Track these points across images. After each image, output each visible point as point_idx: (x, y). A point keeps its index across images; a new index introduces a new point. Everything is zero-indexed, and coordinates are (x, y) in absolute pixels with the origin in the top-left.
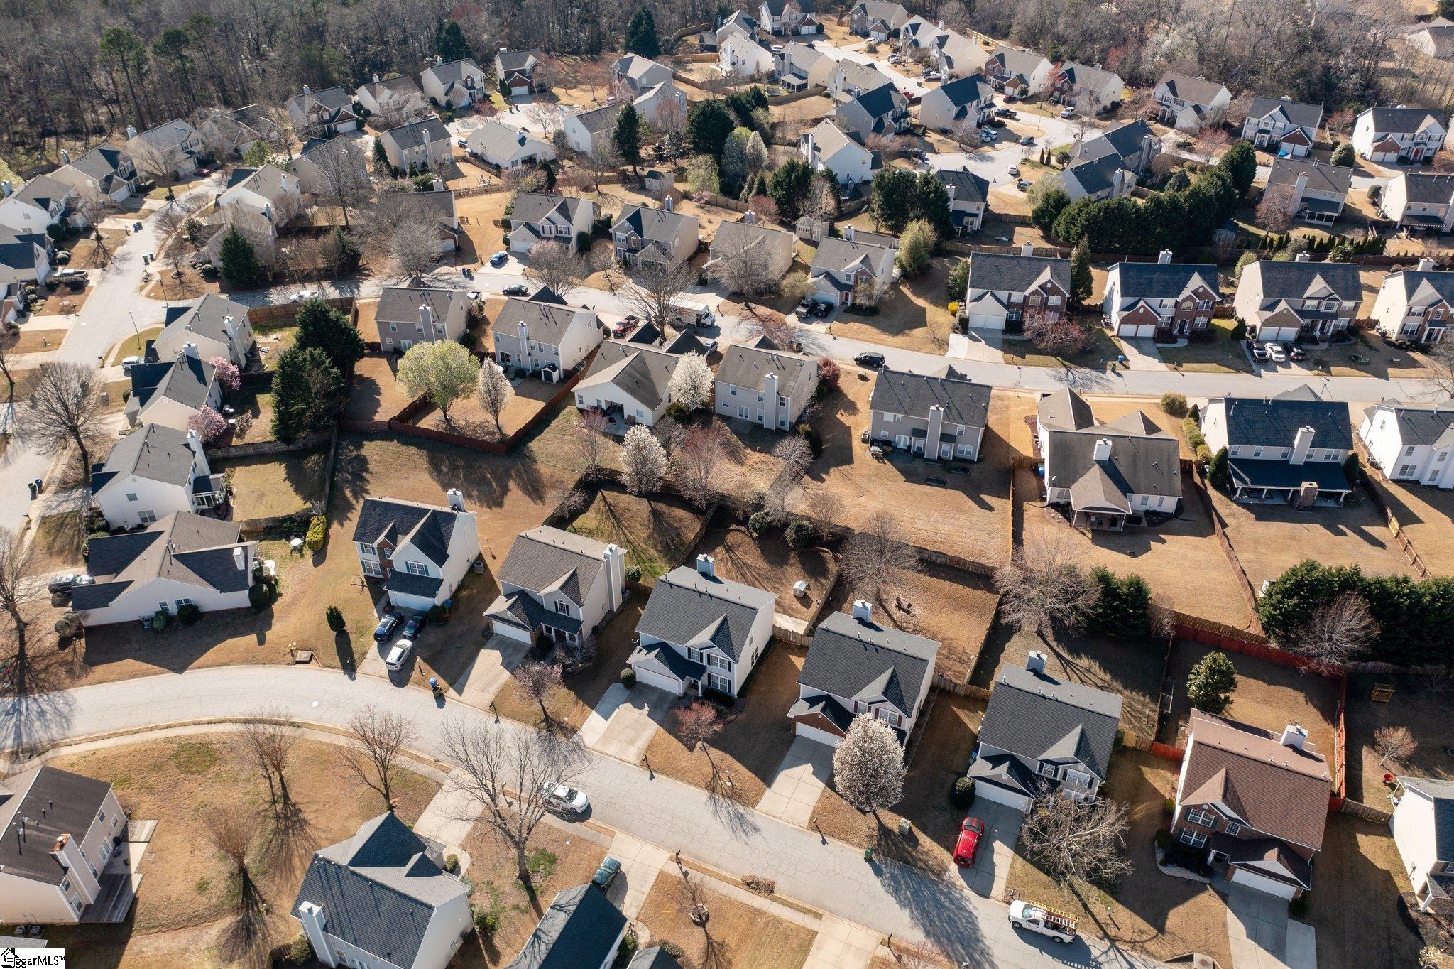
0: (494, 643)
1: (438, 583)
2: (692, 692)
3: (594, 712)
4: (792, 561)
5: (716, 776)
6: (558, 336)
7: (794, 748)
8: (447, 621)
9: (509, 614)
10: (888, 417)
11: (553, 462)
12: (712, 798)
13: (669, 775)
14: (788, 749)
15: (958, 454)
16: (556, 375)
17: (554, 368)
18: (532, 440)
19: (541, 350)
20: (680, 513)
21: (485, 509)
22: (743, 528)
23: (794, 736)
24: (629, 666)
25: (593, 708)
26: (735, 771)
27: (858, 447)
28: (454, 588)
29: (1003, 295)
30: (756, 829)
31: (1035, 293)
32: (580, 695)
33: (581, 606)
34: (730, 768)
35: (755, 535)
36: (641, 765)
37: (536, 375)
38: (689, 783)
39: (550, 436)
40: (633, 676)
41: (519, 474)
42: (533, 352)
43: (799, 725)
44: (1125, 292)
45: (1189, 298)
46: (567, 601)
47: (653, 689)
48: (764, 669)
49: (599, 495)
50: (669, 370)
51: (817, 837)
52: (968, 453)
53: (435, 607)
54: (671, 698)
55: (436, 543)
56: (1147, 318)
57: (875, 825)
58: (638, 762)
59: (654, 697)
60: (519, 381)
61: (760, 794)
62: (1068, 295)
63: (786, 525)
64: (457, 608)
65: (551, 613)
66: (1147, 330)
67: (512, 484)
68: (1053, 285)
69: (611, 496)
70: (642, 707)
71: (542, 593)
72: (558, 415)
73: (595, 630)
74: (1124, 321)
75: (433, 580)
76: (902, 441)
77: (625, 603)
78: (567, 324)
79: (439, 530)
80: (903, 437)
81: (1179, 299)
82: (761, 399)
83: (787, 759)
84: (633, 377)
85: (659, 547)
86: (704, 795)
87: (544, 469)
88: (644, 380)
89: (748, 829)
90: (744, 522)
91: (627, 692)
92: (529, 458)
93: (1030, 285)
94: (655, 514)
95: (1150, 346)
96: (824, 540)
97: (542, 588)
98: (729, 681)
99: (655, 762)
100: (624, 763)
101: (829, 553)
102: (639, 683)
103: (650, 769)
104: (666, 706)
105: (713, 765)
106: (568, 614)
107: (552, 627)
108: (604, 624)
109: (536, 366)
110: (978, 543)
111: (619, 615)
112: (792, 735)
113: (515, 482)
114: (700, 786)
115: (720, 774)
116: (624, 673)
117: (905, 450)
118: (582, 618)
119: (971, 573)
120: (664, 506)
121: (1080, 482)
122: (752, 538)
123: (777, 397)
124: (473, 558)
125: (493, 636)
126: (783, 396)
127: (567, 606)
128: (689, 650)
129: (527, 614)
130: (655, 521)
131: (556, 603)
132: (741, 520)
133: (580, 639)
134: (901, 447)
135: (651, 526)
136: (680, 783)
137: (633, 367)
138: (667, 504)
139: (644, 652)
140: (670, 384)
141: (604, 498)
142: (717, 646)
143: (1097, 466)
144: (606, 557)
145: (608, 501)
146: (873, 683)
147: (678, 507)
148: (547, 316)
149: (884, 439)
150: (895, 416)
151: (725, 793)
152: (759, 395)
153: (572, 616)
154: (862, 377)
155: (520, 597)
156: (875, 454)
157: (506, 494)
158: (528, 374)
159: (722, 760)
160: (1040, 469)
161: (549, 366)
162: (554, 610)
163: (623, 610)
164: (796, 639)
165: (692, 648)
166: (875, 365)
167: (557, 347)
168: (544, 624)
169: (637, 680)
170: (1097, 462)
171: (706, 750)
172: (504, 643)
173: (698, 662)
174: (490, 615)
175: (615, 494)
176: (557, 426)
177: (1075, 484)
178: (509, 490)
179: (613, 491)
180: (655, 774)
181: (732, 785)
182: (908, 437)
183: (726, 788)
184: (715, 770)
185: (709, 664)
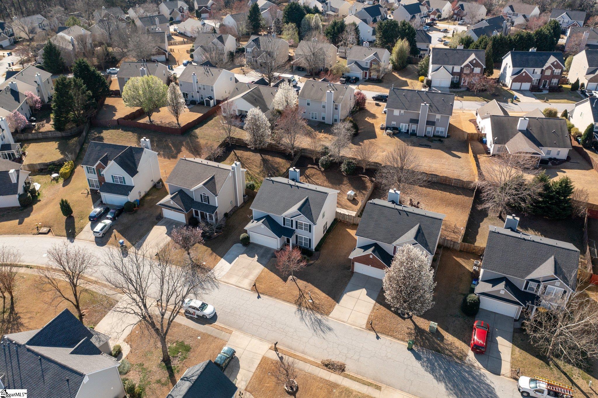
0: (163, 222)
1: (131, 188)
3: (223, 261)
4: (345, 182)
5: (302, 296)
6: (214, 80)
7: (353, 280)
8: (136, 212)
9: (172, 202)
10: (396, 112)
11: (207, 137)
12: (299, 310)
13: (271, 296)
14: (349, 280)
15: (436, 134)
16: (212, 102)
17: (211, 98)
18: (196, 128)
19: (204, 89)
20: (279, 160)
21: (167, 160)
22: (315, 167)
23: (353, 272)
24: (246, 231)
25: (222, 257)
26: (315, 293)
27: (378, 131)
28: (143, 194)
29: (450, 67)
30: (330, 329)
31: (467, 66)
32: (214, 250)
33: (216, 196)
34: (311, 291)
35: (323, 169)
36: (252, 290)
37: (202, 103)
38: (284, 300)
39: (207, 127)
40: (248, 238)
41: (187, 143)
42: (199, 90)
43: (356, 264)
44: (514, 65)
45: (549, 68)
46: (208, 193)
47: (261, 247)
48: (331, 236)
49: (233, 152)
50: (273, 95)
51: (373, 335)
52: (442, 132)
53: (128, 203)
54: (271, 252)
55: (131, 165)
56: (527, 79)
57: (412, 326)
58: (250, 288)
59: (262, 251)
60: (192, 106)
61: (332, 307)
62: (484, 67)
63: (341, 163)
64: (143, 205)
65: (199, 203)
66: (526, 86)
67: (183, 149)
68: (477, 61)
69: (239, 153)
70: (254, 257)
71: (193, 189)
72: (212, 119)
73: (226, 215)
74: (514, 81)
75: (128, 186)
76: (404, 127)
77: (245, 202)
78: (218, 75)
79: (133, 157)
80: (404, 125)
81: (544, 68)
82: (324, 107)
83: (349, 286)
84: (254, 97)
85: (266, 176)
86: (294, 308)
87: (202, 142)
88: (259, 99)
89: (325, 329)
90: (317, 163)
91: (245, 248)
92: (194, 136)
93: (463, 62)
94: (264, 161)
95: (529, 93)
96: (364, 171)
97: (193, 186)
98: (310, 240)
99: (261, 288)
100: (240, 289)
101: (366, 177)
102: (252, 243)
103: (258, 292)
104: (269, 256)
105: (300, 289)
106: (209, 203)
107: (199, 211)
108: (232, 213)
109: (202, 98)
110: (455, 172)
111: (241, 208)
112: (351, 271)
113: (185, 147)
114: (291, 303)
115: (305, 295)
116: (242, 236)
117: (405, 133)
118: (217, 206)
119: (453, 186)
120: (269, 157)
121: (511, 141)
122: (321, 171)
123: (333, 104)
124: (156, 180)
125: (163, 218)
126: (336, 104)
127: (208, 197)
128: (284, 219)
129: (183, 203)
130: (264, 164)
131: (201, 195)
132: (314, 162)
133: (216, 220)
134: (403, 130)
135: (262, 166)
136: (278, 301)
137: (253, 92)
138: (271, 156)
139: (255, 221)
140: (274, 100)
141: (235, 153)
142: (302, 215)
143: (520, 133)
144: (233, 168)
145: (237, 155)
146: (406, 234)
147: (278, 157)
148: (208, 72)
149: (394, 126)
150: (400, 111)
151: (307, 306)
152: (323, 104)
153: (211, 204)
154: (377, 105)
155: (179, 192)
156: (389, 134)
157: (179, 153)
158: (197, 103)
159: (306, 287)
160: (484, 139)
161: (208, 98)
162: (200, 201)
163: (244, 206)
164: (350, 219)
165: (286, 218)
166: (384, 100)
167: (212, 87)
168: (193, 210)
169: (251, 241)
170: (520, 131)
171: (295, 281)
172: (169, 222)
173: (290, 227)
174: (160, 204)
175: (242, 151)
176: (211, 124)
177: (508, 142)
178: (181, 151)
179: (241, 150)
180: (261, 295)
181: (313, 302)
182: (407, 125)
183: (309, 304)
184: (301, 293)
185: (297, 228)
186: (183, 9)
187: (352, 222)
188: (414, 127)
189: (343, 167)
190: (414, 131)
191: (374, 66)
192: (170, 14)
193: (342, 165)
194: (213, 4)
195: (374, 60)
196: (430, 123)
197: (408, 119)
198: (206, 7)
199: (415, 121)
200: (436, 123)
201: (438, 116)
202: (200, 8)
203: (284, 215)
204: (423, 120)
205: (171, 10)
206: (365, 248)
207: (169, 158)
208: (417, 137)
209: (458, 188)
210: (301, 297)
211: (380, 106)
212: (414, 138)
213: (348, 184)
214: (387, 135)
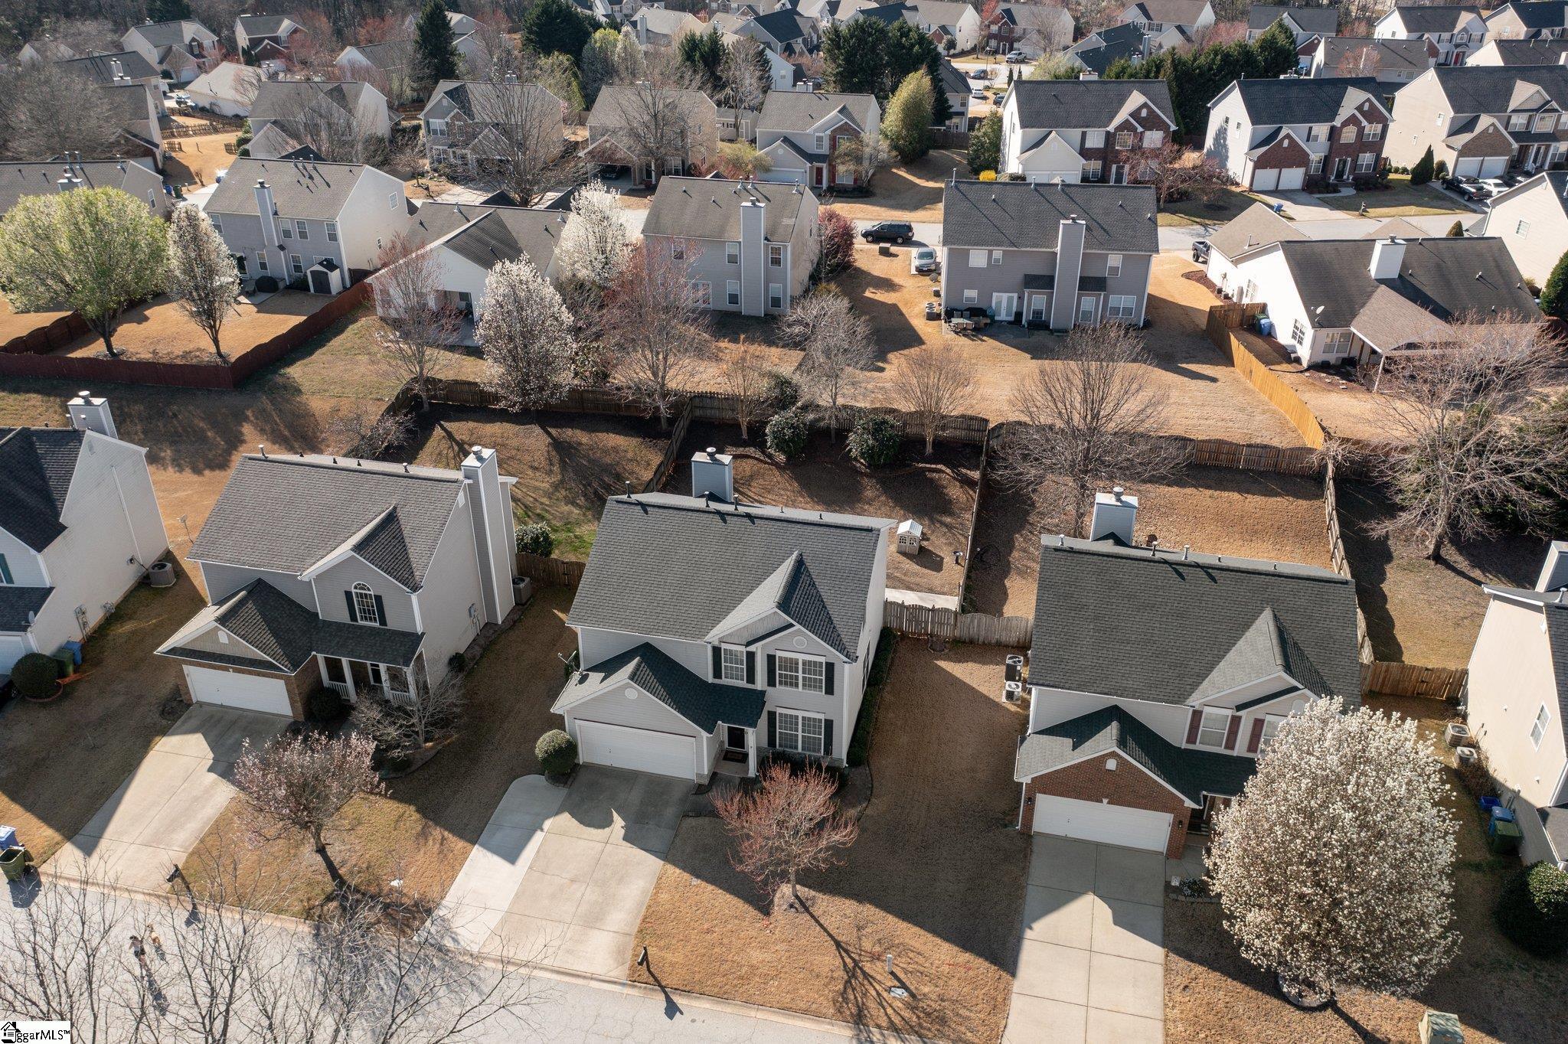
0: (194, 722)
1: (37, 597)
2: (730, 770)
3: (479, 856)
4: (869, 493)
5: (854, 973)
6: (336, 202)
7: (1039, 870)
8: (67, 693)
9: (224, 636)
10: (978, 258)
11: (336, 390)
13: (722, 996)
14: (1025, 870)
15: (1111, 317)
16: (334, 277)
17: (331, 265)
18: (292, 363)
19: (303, 235)
20: (613, 440)
21: (188, 476)
22: (751, 451)
23: (1027, 835)
24: (558, 722)
25: (473, 842)
26: (904, 950)
27: (919, 324)
28: (95, 618)
29: (1075, 133)
31: (1125, 126)
32: (433, 813)
33: (415, 589)
34: (889, 944)
35: (781, 458)
36: (634, 981)
37: (299, 286)
38: (786, 1009)
39: (330, 357)
40: (570, 749)
41: (264, 415)
42: (286, 242)
43: (1045, 804)
44: (1256, 118)
45: (1352, 120)
46: (377, 581)
47: (627, 777)
48: (888, 697)
49: (438, 432)
50: (551, 234)
52: (1128, 311)
53: (31, 662)
54: (677, 794)
55: (32, 501)
56: (1295, 156)
58: (621, 972)
59: (635, 796)
60: (262, 297)
61: (999, 1005)
62: (1173, 128)
63: (844, 430)
64: (98, 663)
65: (340, 626)
66: (1294, 177)
67: (247, 430)
68: (1151, 111)
69: (462, 429)
70: (606, 823)
71: (309, 573)
72: (342, 331)
73: (457, 662)
74: (1260, 164)
75: (23, 592)
76: (1003, 304)
77: (522, 605)
78: (350, 185)
79: (38, 470)
80: (1005, 296)
81: (1337, 123)
82: (733, 259)
83: (1033, 895)
84: (487, 244)
85: (581, 501)
87: (318, 405)
88: (506, 250)
90: (755, 436)
91: (562, 792)
92: (285, 387)
93: (1113, 117)
94: (561, 447)
95: (1305, 196)
96: (929, 449)
97: (309, 561)
98: (829, 724)
99: (672, 965)
100: (580, 981)
101: (943, 472)
102: (589, 767)
103: (663, 988)
104: (670, 812)
105: (838, 944)
106: (383, 622)
107: (345, 662)
108: (478, 651)
109: (298, 268)
110: (1231, 424)
111: (511, 628)
112: (1021, 833)
113: (255, 426)
114: (818, 1015)
115: (868, 967)
116: (545, 742)
117: (1010, 323)
118: (419, 630)
119: (1245, 471)
120: (578, 432)
121: (1365, 315)
122: (777, 465)
123: (766, 246)
124: (148, 556)
125: (189, 705)
126: (775, 244)
127: (378, 598)
128: (716, 651)
129: (275, 634)
130: (562, 462)
131: (348, 594)
132: (745, 436)
133: (423, 688)
134: (1003, 316)
135: (556, 469)
136: (760, 1015)
137: (483, 230)
138: (582, 429)
139: (595, 677)
140: (557, 251)
141: (450, 435)
142: (798, 626)
143: (1383, 287)
144: (470, 474)
145: (458, 438)
146: (1232, 655)
147: (607, 431)
148: (311, 177)
149: (970, 304)
150: (990, 252)
151: (897, 1020)
152: (730, 250)
153: (394, 623)
154: (884, 252)
155: (249, 593)
156: (961, 331)
157: (235, 448)
158: (281, 285)
159: (859, 928)
160: (1263, 322)
161: (321, 264)
162: (343, 617)
163: (520, 620)
164: (941, 624)
165: (724, 646)
166: (900, 241)
167: (332, 227)
168: (320, 657)
169: (583, 757)
170: (1381, 281)
171: (807, 910)
172: (219, 721)
173: (743, 684)
174: (173, 651)
175: (471, 424)
176: (342, 345)
177: (1357, 319)
178: (243, 442)
179: (467, 420)
180: (679, 1000)
181: (913, 995)
182: (1015, 295)
183: (898, 1004)
184: (848, 960)
185: (771, 682)
186: (200, 45)
187: (946, 632)
188: (1037, 300)
189: (855, 443)
190: (1038, 313)
191: (845, 145)
192: (161, 62)
193: (852, 437)
194: (295, 31)
195: (844, 129)
196: (1092, 284)
197: (1019, 277)
198: (276, 40)
199: (1043, 282)
200: (1109, 282)
201: (1115, 260)
202: (255, 43)
203: (714, 635)
204: (1067, 277)
205: (162, 50)
206: (1079, 729)
207: (197, 471)
208: (1052, 332)
209: (1261, 474)
210: (854, 976)
211: (896, 256)
212: (1040, 337)
213: (883, 498)
214: (957, 333)
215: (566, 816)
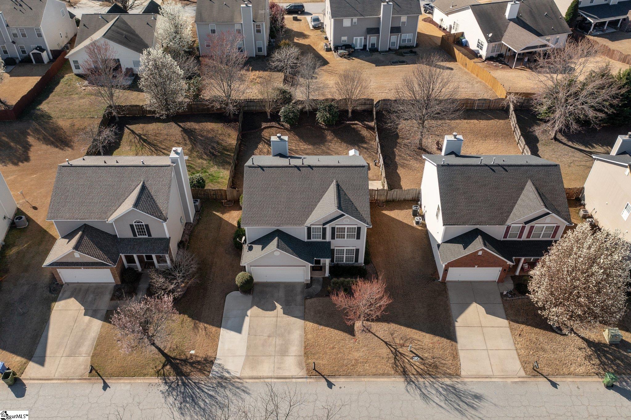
0: (67, 293)
2: (318, 275)
4: (329, 137)
5: (396, 354)
6: (37, 17)
7: (452, 296)
9: (77, 255)
10: (347, 22)
11: (68, 115)
12: (409, 382)
13: (348, 375)
14: (447, 298)
15: (403, 44)
16: (44, 55)
17: (42, 50)
18: (40, 103)
19: (24, 35)
20: (210, 126)
22: (273, 124)
23: (444, 283)
24: (243, 269)
25: (220, 327)
26: (412, 340)
27: (323, 54)
30: (477, 397)
33: (165, 220)
34: (406, 339)
35: (287, 126)
36: (310, 376)
37: (26, 61)
38: (375, 375)
39: (57, 98)
41: (36, 131)
42: (15, 39)
43: (454, 271)
46: (146, 218)
47: (275, 286)
49: (126, 131)
50: (151, 26)
52: (409, 40)
54: (299, 289)
58: (303, 373)
60: (10, 68)
61: (455, 356)
64: (6, 271)
65: (129, 240)
69: (138, 128)
70: (274, 308)
71: (111, 219)
72: (58, 83)
73: (181, 244)
76: (358, 42)
77: (198, 212)
78: (43, 7)
80: (359, 38)
83: (454, 308)
84: (122, 34)
85: (205, 157)
86: (399, 382)
87: (63, 123)
88: (131, 36)
89: (476, 403)
91: (249, 298)
94: (187, 132)
96: (350, 115)
97: (109, 213)
99: (323, 365)
100: (288, 380)
101: (356, 124)
102: (258, 284)
103: (323, 376)
104: (299, 298)
105: (386, 343)
106: (150, 235)
107: (135, 256)
108: (187, 237)
109: (24, 52)
111: (198, 224)
112: (441, 283)
114: (388, 375)
115: (401, 350)
116: (240, 278)
117: (361, 50)
118: (168, 236)
119: (477, 110)
120: (193, 124)
121: (507, 35)
122: (287, 129)
123: (254, 24)
124: (10, 214)
125: (62, 285)
126: (258, 23)
127: (147, 226)
128: (309, 229)
129: (101, 249)
130: (190, 138)
131: (132, 226)
132: (269, 117)
133: (171, 260)
134: (358, 47)
135: (188, 142)
136: (366, 379)
137: (117, 27)
138: (194, 122)
140: (155, 34)
141: (133, 132)
142: (347, 215)
143: (511, 23)
144: (174, 161)
145: (137, 132)
146: (519, 202)
147: (207, 122)
148: (21, 5)
149: (345, 43)
150: (352, 20)
151: (419, 370)
153: (154, 235)
154: (295, 19)
156: (342, 56)
158: (17, 61)
159: (392, 335)
160: (463, 40)
161: (36, 49)
162: (131, 235)
163: (200, 219)
165: (312, 226)
166: (299, 12)
167: (38, 30)
168: (123, 256)
169: (255, 280)
170: (510, 20)
171: (369, 331)
172: (80, 290)
173: (321, 240)
174: (52, 264)
175: (141, 125)
176: (61, 90)
177: (504, 37)
178: (31, 146)
179: (139, 123)
180: (332, 380)
181: (422, 359)
182: (363, 38)
183: (417, 364)
184: (392, 349)
188: (372, 39)
190: (373, 45)
193: (318, 115)
196: (396, 30)
197: (364, 30)
199: (375, 31)
200: (402, 29)
201: (404, 19)
203: (308, 223)
204: (384, 29)
206: (462, 241)
207: (15, 164)
208: (380, 52)
209: (483, 110)
210: (397, 355)
211: (300, 20)
212: (375, 56)
213: (335, 139)
214: (341, 57)
215: (255, 308)
